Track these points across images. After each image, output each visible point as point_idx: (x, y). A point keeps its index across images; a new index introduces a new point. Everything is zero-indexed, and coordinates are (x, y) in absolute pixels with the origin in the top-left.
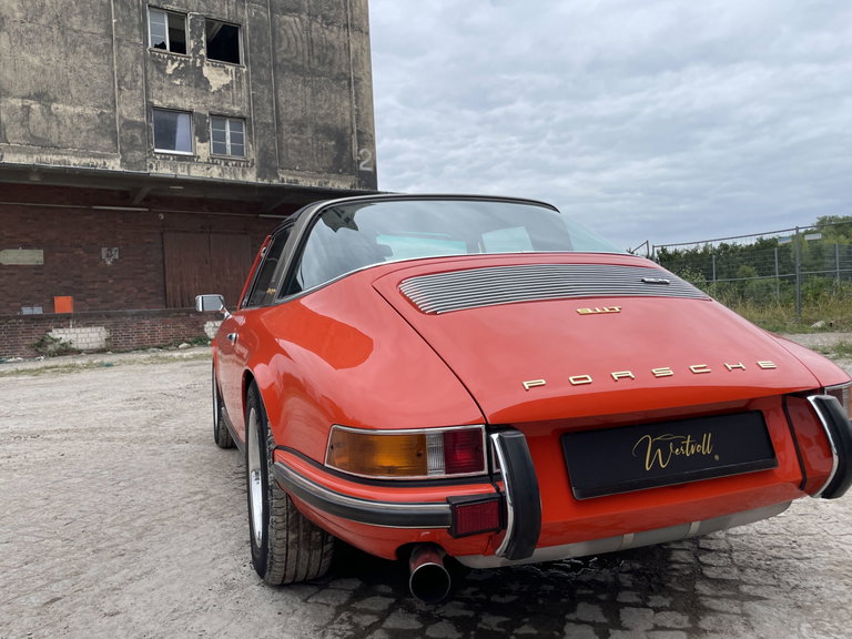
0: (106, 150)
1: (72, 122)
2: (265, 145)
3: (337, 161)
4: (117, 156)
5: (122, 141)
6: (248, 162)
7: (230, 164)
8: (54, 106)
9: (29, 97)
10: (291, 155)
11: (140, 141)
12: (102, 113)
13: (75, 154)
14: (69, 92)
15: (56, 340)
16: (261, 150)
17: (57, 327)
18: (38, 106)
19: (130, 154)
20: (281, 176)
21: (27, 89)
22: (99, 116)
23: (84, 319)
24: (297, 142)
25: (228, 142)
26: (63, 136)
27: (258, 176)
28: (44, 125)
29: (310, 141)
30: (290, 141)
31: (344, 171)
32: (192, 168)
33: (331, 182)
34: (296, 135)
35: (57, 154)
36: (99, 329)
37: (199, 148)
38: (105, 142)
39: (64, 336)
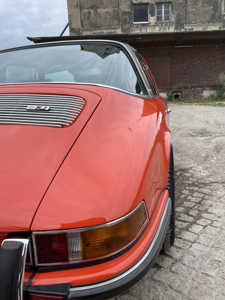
0: (116, 25)
1: (104, 16)
2: (179, 13)
3: (213, 16)
4: (120, 28)
5: (122, 21)
6: (171, 22)
7: (163, 25)
8: (98, 10)
9: (90, 8)
10: (191, 17)
11: (128, 20)
12: (115, 10)
13: (106, 29)
14: (103, 3)
16: (177, 16)
18: (93, 11)
19: (124, 26)
20: (185, 27)
21: (90, 5)
22: (114, 11)
24: (194, 10)
25: (163, 14)
26: (101, 22)
27: (175, 28)
28: (95, 19)
29: (200, 8)
30: (190, 10)
31: (216, 21)
32: (148, 29)
33: (209, 27)
34: (194, 6)
35: (100, 30)
37: (151, 19)
38: (116, 22)
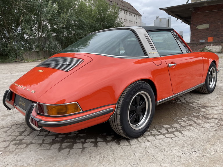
15: (207, 49)
17: (208, 46)
23: (215, 43)
36: (219, 46)
39: (209, 48)
